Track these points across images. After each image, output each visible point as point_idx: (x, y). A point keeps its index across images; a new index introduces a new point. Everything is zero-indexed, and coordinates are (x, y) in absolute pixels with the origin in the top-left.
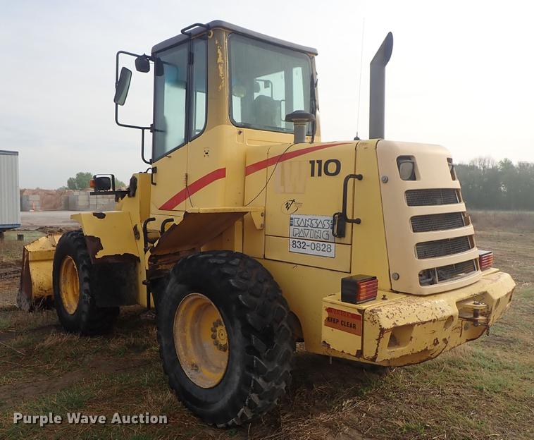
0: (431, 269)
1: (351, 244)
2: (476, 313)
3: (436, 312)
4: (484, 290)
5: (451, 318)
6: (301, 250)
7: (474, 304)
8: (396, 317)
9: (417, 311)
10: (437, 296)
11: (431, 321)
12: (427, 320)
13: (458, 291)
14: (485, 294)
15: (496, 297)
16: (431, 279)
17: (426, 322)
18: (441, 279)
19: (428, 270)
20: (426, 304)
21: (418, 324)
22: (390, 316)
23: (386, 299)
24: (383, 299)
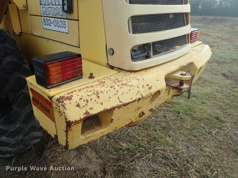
0: (147, 44)
1: (78, 20)
2: (182, 83)
3: (142, 90)
4: (191, 61)
5: (158, 92)
6: (49, 27)
7: (181, 74)
8: (90, 104)
9: (121, 91)
10: (149, 70)
11: (134, 101)
12: (131, 101)
13: (170, 63)
14: (191, 64)
15: (198, 66)
16: (145, 54)
17: (129, 103)
18: (156, 53)
19: (144, 45)
20: (134, 82)
21: (119, 107)
22: (82, 103)
23: (94, 78)
24: (90, 78)
